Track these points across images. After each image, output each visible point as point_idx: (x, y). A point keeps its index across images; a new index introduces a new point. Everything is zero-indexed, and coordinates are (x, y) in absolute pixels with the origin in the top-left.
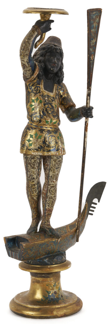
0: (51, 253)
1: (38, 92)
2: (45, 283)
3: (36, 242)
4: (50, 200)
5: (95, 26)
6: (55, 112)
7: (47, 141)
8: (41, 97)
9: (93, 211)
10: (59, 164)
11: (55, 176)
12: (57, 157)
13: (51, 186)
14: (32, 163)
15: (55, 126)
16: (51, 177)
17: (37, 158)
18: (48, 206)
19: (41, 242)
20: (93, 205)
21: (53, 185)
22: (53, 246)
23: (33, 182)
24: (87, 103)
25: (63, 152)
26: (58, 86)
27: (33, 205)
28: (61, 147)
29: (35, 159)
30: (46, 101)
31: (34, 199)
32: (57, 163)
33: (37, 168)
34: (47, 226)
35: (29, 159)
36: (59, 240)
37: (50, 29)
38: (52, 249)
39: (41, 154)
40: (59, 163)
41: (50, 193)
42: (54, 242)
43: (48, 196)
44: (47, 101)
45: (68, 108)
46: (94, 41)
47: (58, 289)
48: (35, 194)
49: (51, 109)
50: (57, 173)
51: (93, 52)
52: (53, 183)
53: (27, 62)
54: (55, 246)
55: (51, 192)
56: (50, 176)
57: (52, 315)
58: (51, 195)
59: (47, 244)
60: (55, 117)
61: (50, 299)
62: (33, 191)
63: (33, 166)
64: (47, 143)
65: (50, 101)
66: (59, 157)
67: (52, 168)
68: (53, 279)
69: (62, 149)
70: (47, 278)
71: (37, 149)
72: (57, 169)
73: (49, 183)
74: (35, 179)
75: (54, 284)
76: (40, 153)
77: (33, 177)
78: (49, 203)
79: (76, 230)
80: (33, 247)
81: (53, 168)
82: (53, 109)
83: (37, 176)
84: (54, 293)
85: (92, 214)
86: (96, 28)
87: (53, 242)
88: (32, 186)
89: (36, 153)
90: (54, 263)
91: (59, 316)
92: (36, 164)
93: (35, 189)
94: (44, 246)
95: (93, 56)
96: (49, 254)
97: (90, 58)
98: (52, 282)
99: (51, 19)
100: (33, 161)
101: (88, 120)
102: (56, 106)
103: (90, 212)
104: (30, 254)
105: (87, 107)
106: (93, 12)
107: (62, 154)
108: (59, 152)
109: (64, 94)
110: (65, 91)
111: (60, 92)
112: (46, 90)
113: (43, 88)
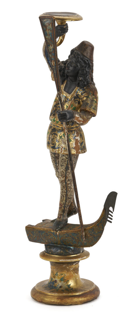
5: (48, 34)
9: (112, 219)
10: (63, 162)
20: (110, 213)
22: (54, 237)
25: (63, 151)
28: (62, 146)
36: (58, 233)
38: (54, 240)
51: (52, 58)
68: (55, 268)
69: (63, 149)
75: (56, 273)
84: (55, 281)
85: (111, 222)
87: (52, 233)
94: (43, 234)
98: (54, 271)
103: (109, 219)
104: (33, 238)
106: (44, 19)
107: (62, 153)
108: (59, 151)
109: (83, 98)
110: (85, 95)
111: (80, 95)
112: (65, 91)
113: (63, 88)
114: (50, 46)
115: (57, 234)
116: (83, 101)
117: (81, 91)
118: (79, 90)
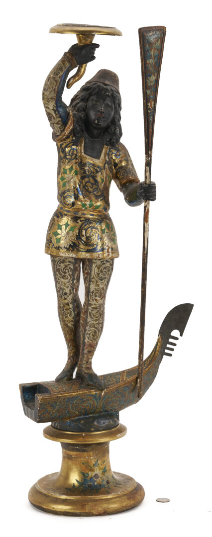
0: (91, 414)
1: (73, 157)
2: (79, 459)
3: (61, 394)
4: (91, 329)
5: (153, 55)
6: (100, 189)
7: (83, 236)
8: (77, 166)
9: (172, 350)
10: (104, 273)
11: (98, 291)
12: (102, 262)
13: (92, 306)
14: (61, 270)
15: (99, 212)
16: (93, 292)
17: (69, 261)
18: (88, 338)
19: (70, 395)
20: (171, 340)
21: (96, 305)
22: (93, 401)
23: (65, 299)
24: (146, 177)
25: (111, 254)
26: (110, 149)
27: (68, 336)
28: (107, 246)
29: (66, 264)
30: (85, 172)
31: (68, 326)
32: (102, 271)
33: (69, 277)
34: (85, 371)
35: (57, 262)
36: (103, 394)
37: (93, 58)
38: (92, 407)
39: (74, 256)
40: (105, 271)
41: (92, 318)
42: (95, 396)
43: (88, 323)
44: (88, 172)
45: (125, 184)
46: (153, 78)
47: (101, 471)
48: (70, 318)
49: (93, 184)
50: (101, 286)
51: (152, 96)
52: (95, 302)
53: (53, 109)
54: (95, 401)
55: (92, 316)
56: (91, 291)
57: (83, 512)
58: (93, 322)
59: (81, 398)
60: (99, 199)
61: (87, 486)
62: (66, 314)
63: (63, 274)
64: (83, 238)
65: (94, 172)
66: (105, 262)
67: (93, 278)
68: (93, 454)
69: (110, 250)
70: (82, 452)
71: (68, 247)
72: (101, 280)
73: (90, 302)
74: (68, 295)
75: (94, 463)
76: (72, 255)
77: (64, 291)
78: (89, 334)
79: (137, 378)
80: (55, 403)
81: (95, 278)
82: (96, 185)
83: (70, 290)
84: (94, 476)
85: (170, 355)
86: (155, 57)
87: (92, 395)
88: (64, 306)
89: (65, 254)
90: (92, 430)
91: (95, 513)
92: (68, 271)
93: (69, 311)
94: (75, 401)
95: (153, 103)
96: (87, 414)
97: (147, 106)
98: (92, 459)
99: (93, 42)
100: (62, 265)
101: (149, 203)
102: (102, 180)
103: (167, 351)
104: (51, 413)
105: (146, 184)
106: (150, 31)
107: (110, 256)
108: (103, 254)
109: (121, 162)
110: (122, 157)
111: (114, 158)
112: (87, 155)
113: (83, 151)
114: (153, 76)
115: (101, 394)
116: (122, 167)
117: (114, 152)
118: (110, 151)
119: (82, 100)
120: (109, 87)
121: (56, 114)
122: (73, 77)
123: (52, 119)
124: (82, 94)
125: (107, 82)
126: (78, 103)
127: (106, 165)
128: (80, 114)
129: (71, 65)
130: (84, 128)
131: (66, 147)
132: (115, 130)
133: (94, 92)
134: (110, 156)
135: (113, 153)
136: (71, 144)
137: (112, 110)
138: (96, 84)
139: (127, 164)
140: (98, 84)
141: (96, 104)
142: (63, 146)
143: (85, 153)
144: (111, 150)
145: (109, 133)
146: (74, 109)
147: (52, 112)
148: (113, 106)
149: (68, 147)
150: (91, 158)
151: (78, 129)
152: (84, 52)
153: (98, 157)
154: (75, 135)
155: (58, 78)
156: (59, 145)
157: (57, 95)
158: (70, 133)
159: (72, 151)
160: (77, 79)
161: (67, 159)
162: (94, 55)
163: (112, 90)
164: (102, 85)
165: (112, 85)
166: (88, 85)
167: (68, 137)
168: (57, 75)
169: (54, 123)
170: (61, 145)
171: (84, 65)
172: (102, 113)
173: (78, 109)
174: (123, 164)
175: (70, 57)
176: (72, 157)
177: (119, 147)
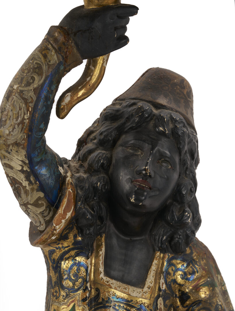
26: (169, 260)
109: (197, 289)
110: (199, 279)
111: (179, 279)
112: (112, 278)
113: (102, 269)
116: (199, 302)
117: (179, 266)
118: (170, 264)
119: (102, 144)
120: (165, 113)
121: (30, 183)
122: (73, 90)
123: (23, 195)
124: (102, 129)
125: (162, 101)
126: (90, 152)
127: (160, 301)
128: (94, 179)
129: (65, 58)
130: (104, 214)
131: (62, 258)
132: (183, 215)
133: (129, 125)
134: (171, 278)
135: (177, 270)
136: (73, 253)
137: (174, 168)
138: (134, 104)
139: (213, 294)
140: (140, 104)
141: (133, 155)
142: (57, 255)
143: (107, 274)
144: (174, 261)
145: (168, 223)
146: (81, 166)
147: (21, 178)
148: (177, 160)
149: (67, 259)
150: (125, 286)
151: (89, 216)
152: (97, 25)
153: (140, 283)
154: (81, 231)
155: (32, 94)
156: (47, 254)
157: (29, 136)
158: (69, 226)
159: (75, 268)
160: (80, 93)
161: (63, 288)
162: (126, 34)
163: (171, 118)
164: (147, 107)
165: (173, 105)
166: (118, 107)
167: (63, 237)
168: (28, 84)
169: (28, 203)
170: (51, 252)
171: (100, 60)
172: (146, 177)
173: (90, 165)
174: (204, 293)
175: (61, 39)
176: (74, 284)
177: (192, 253)
